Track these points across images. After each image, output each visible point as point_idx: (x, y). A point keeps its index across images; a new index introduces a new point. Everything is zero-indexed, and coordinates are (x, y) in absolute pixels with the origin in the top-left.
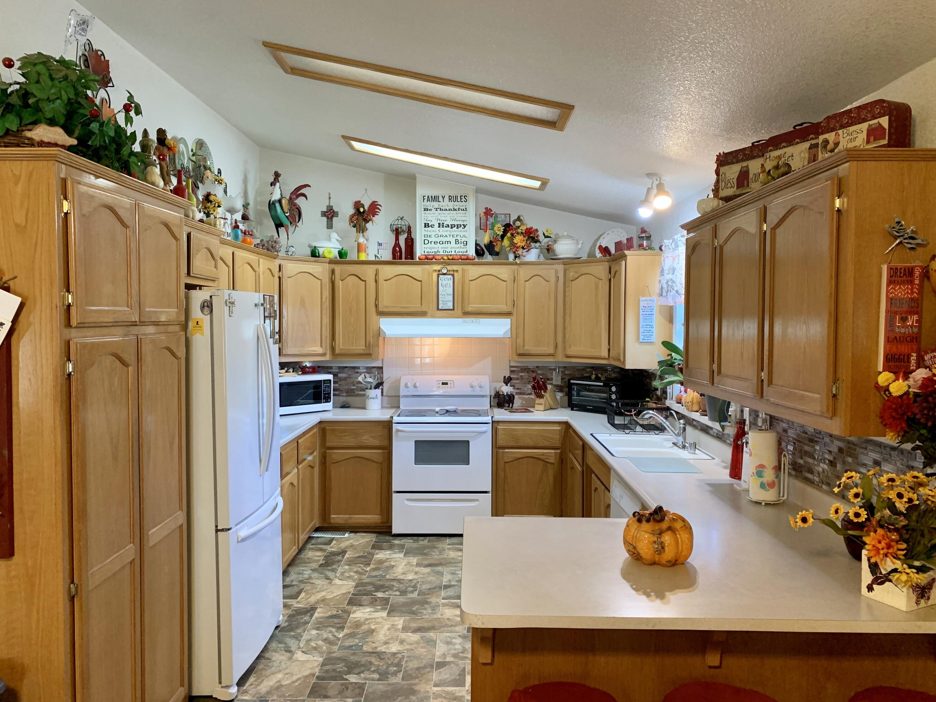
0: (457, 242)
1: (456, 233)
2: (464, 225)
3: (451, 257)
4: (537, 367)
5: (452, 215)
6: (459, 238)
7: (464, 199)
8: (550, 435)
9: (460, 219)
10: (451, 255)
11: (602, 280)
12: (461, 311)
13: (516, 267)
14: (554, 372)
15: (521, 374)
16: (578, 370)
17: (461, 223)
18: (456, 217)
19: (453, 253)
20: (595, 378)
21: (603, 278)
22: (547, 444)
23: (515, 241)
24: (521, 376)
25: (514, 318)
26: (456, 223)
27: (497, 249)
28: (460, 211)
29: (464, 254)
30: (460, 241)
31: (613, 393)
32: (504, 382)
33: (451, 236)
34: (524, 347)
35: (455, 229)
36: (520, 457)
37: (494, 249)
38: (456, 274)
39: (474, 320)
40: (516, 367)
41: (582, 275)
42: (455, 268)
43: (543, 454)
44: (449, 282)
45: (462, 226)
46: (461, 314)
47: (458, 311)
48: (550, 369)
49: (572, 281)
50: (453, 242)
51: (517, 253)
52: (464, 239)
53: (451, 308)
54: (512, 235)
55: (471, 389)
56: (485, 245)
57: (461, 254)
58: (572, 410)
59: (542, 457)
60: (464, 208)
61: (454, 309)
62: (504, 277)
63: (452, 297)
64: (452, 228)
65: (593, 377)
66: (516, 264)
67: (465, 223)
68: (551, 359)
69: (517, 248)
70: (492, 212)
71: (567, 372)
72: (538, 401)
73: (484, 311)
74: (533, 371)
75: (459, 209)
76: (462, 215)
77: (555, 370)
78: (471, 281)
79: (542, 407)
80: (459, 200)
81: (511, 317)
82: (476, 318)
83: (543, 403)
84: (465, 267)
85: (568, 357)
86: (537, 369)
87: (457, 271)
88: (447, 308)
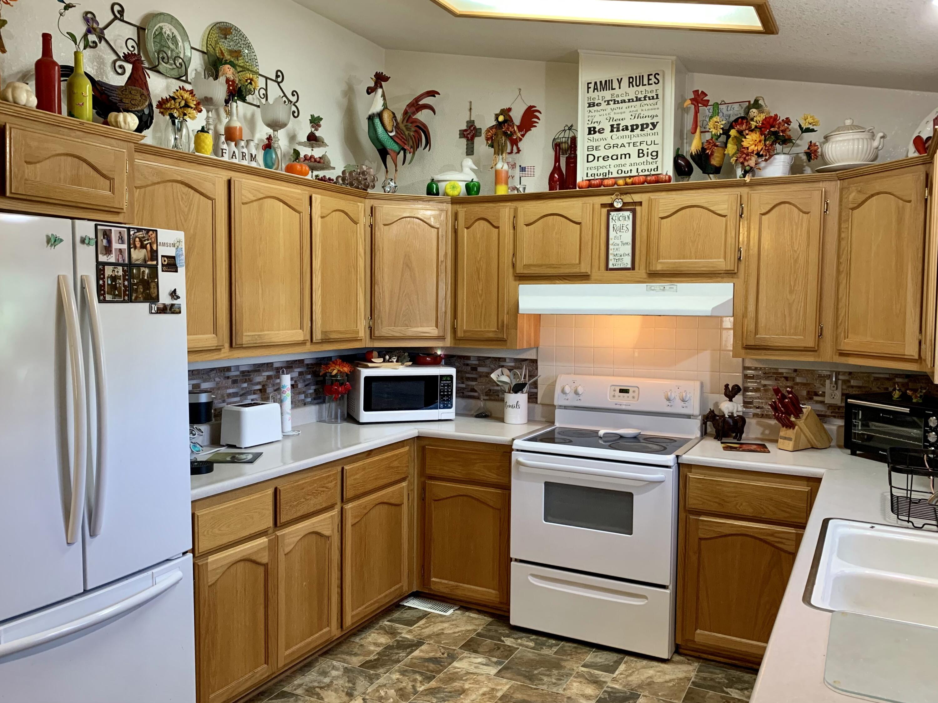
0: (640, 153)
1: (639, 140)
2: (653, 124)
3: (629, 181)
4: (795, 371)
5: (633, 109)
6: (644, 147)
7: (653, 80)
8: (789, 501)
9: (647, 114)
10: (630, 177)
11: (910, 201)
12: (644, 271)
13: (744, 190)
14: (828, 382)
15: (764, 382)
16: (877, 379)
17: (649, 121)
18: (639, 111)
19: (634, 173)
20: (900, 397)
21: (913, 198)
22: (781, 516)
23: (745, 144)
24: (765, 386)
25: (740, 281)
26: (639, 122)
27: (715, 161)
28: (648, 101)
29: (653, 173)
30: (645, 152)
31: (932, 429)
32: (726, 395)
33: (631, 145)
34: (756, 333)
35: (638, 132)
36: (728, 532)
37: (710, 161)
38: (638, 208)
39: (667, 285)
40: (756, 369)
41: (872, 196)
42: (637, 198)
43: (773, 534)
44: (626, 223)
45: (651, 126)
46: (645, 276)
47: (641, 271)
48: (820, 376)
49: (853, 209)
50: (634, 154)
51: (746, 164)
52: (652, 148)
53: (629, 266)
54: (740, 132)
55: (668, 403)
56: (691, 155)
57: (647, 173)
58: (853, 453)
59: (770, 538)
60: (654, 94)
61: (633, 268)
62: (722, 208)
63: (630, 247)
64: (632, 131)
65: (896, 395)
66: (745, 185)
67: (655, 121)
68: (809, 358)
69: (747, 155)
70: (706, 98)
71: (853, 383)
72: (784, 432)
73: (684, 269)
74: (786, 378)
75: (645, 97)
76: (650, 107)
77: (830, 377)
78: (662, 218)
79: (790, 445)
80: (646, 82)
81: (735, 280)
82: (671, 282)
83: (793, 437)
84: (653, 196)
85: (842, 354)
86: (793, 375)
87: (640, 203)
88: (622, 266)
